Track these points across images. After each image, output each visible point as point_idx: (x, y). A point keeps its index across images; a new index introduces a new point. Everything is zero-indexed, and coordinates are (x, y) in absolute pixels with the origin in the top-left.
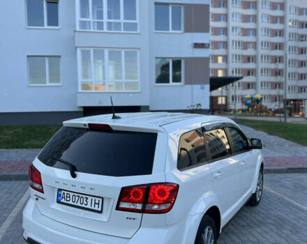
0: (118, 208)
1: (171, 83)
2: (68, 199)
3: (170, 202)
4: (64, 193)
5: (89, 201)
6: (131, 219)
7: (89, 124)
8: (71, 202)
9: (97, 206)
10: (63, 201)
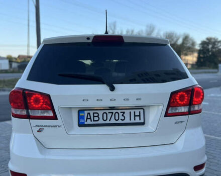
0: (167, 115)
2: (96, 119)
4: (89, 113)
5: (127, 115)
6: (179, 122)
8: (101, 121)
9: (137, 118)
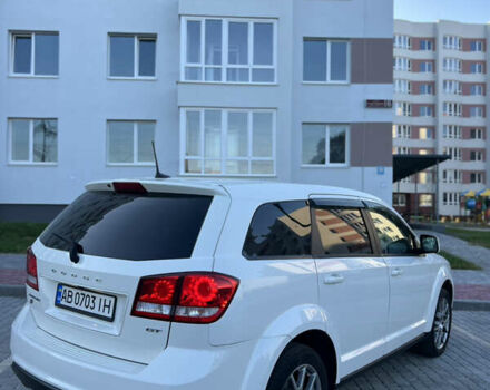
0: (134, 313)
1: (328, 164)
2: (70, 299)
3: (219, 306)
4: (65, 290)
5: (97, 301)
6: (153, 330)
7: (114, 183)
8: (73, 305)
9: (107, 309)
10: (63, 302)
